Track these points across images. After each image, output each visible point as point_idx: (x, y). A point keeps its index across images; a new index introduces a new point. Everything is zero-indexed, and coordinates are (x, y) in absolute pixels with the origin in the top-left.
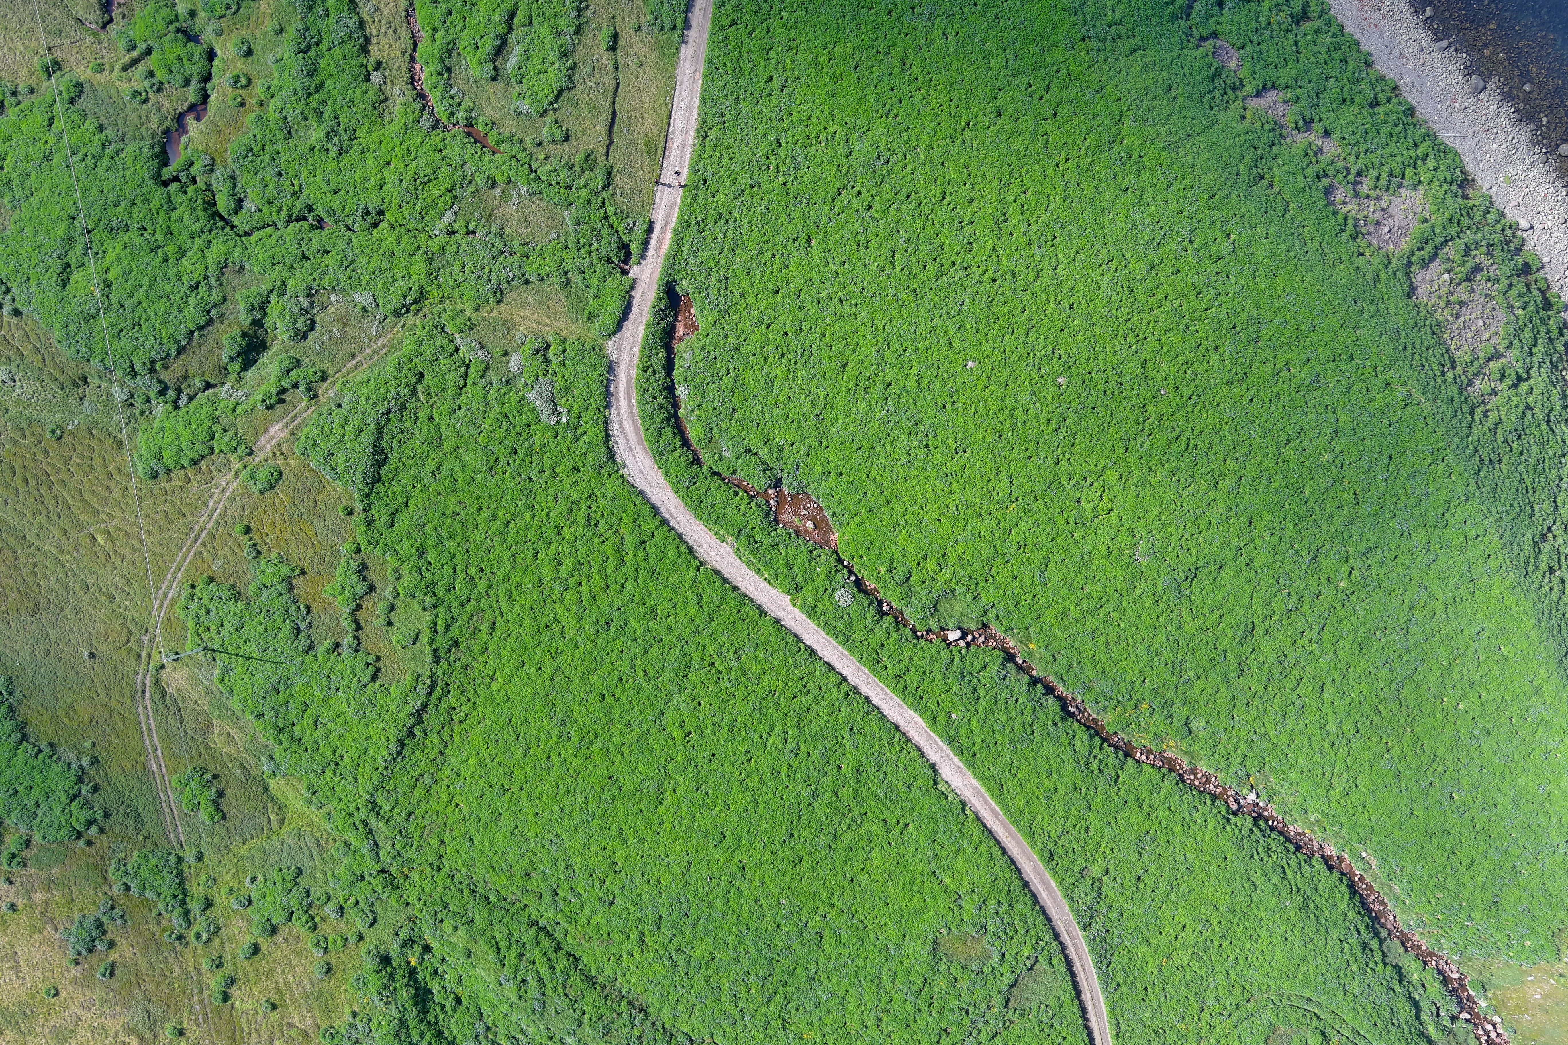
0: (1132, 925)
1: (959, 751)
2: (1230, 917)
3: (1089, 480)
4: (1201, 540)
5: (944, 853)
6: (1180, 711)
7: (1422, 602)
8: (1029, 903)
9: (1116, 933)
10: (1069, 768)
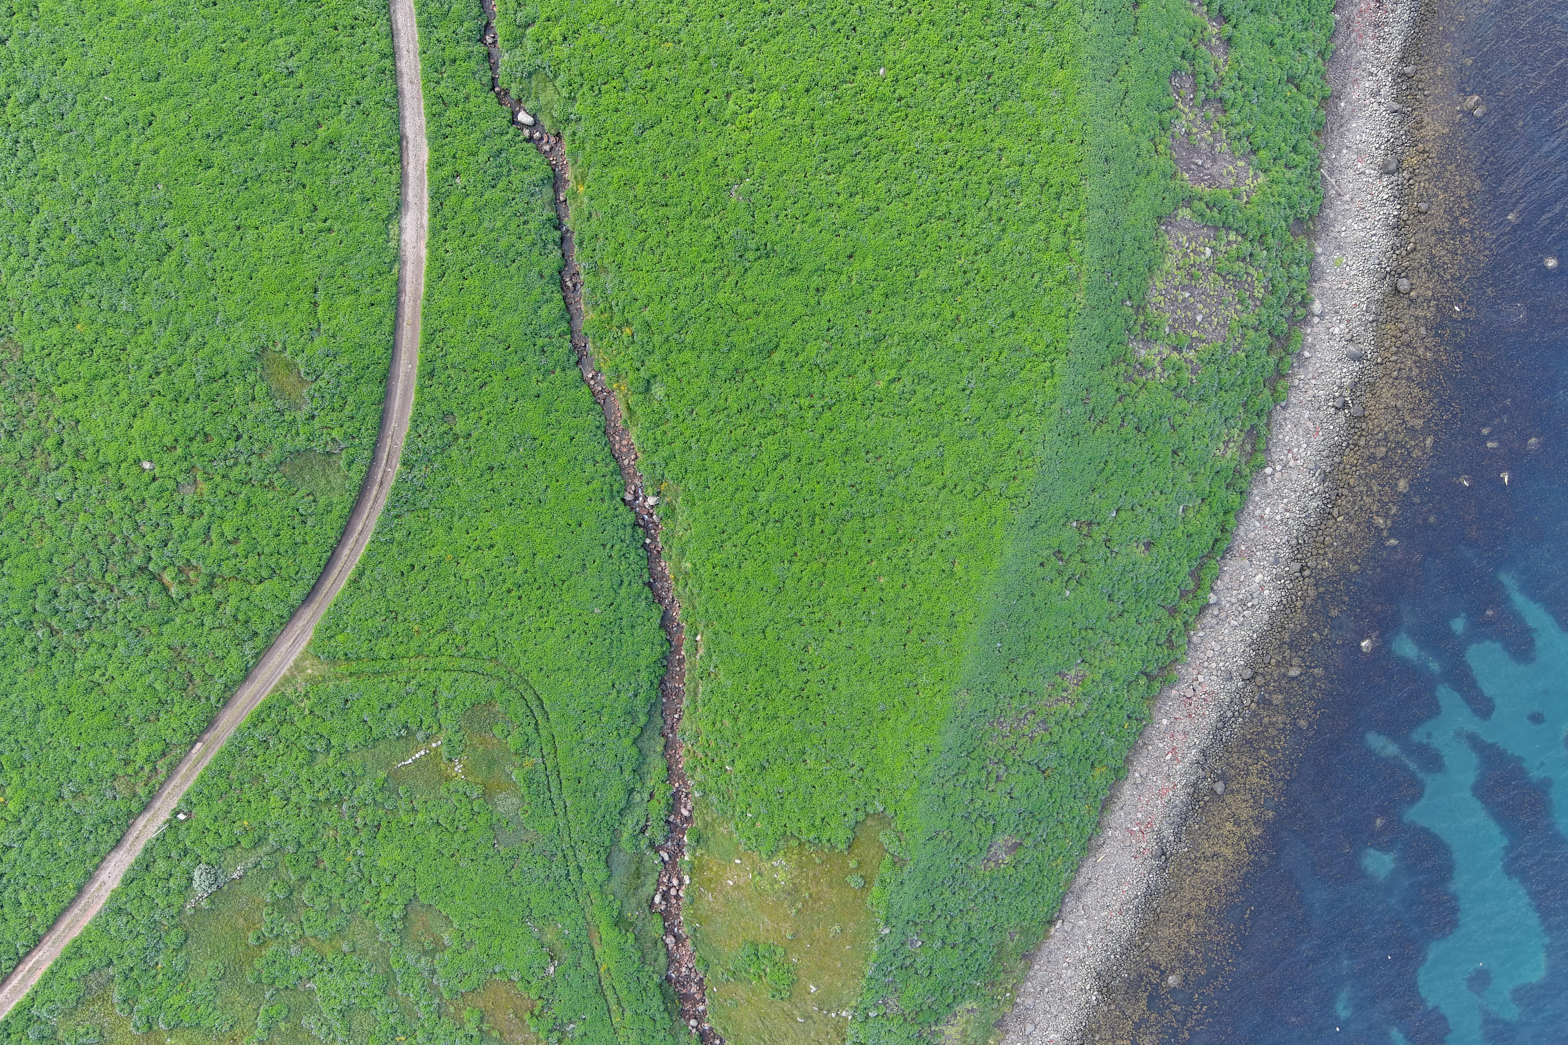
0: (450, 501)
1: (435, 213)
2: (538, 575)
3: (754, 85)
4: (798, 228)
5: (341, 281)
6: (654, 364)
7: (928, 462)
8: (376, 396)
9: (430, 496)
10: (516, 319)
